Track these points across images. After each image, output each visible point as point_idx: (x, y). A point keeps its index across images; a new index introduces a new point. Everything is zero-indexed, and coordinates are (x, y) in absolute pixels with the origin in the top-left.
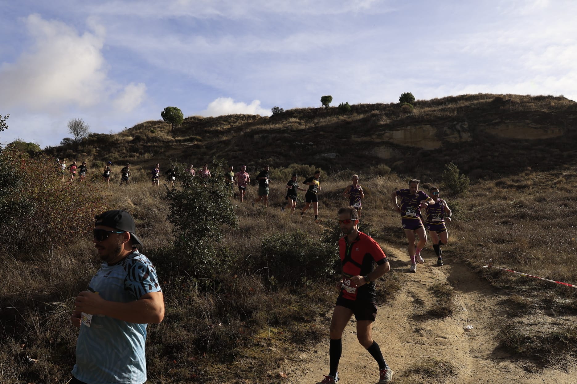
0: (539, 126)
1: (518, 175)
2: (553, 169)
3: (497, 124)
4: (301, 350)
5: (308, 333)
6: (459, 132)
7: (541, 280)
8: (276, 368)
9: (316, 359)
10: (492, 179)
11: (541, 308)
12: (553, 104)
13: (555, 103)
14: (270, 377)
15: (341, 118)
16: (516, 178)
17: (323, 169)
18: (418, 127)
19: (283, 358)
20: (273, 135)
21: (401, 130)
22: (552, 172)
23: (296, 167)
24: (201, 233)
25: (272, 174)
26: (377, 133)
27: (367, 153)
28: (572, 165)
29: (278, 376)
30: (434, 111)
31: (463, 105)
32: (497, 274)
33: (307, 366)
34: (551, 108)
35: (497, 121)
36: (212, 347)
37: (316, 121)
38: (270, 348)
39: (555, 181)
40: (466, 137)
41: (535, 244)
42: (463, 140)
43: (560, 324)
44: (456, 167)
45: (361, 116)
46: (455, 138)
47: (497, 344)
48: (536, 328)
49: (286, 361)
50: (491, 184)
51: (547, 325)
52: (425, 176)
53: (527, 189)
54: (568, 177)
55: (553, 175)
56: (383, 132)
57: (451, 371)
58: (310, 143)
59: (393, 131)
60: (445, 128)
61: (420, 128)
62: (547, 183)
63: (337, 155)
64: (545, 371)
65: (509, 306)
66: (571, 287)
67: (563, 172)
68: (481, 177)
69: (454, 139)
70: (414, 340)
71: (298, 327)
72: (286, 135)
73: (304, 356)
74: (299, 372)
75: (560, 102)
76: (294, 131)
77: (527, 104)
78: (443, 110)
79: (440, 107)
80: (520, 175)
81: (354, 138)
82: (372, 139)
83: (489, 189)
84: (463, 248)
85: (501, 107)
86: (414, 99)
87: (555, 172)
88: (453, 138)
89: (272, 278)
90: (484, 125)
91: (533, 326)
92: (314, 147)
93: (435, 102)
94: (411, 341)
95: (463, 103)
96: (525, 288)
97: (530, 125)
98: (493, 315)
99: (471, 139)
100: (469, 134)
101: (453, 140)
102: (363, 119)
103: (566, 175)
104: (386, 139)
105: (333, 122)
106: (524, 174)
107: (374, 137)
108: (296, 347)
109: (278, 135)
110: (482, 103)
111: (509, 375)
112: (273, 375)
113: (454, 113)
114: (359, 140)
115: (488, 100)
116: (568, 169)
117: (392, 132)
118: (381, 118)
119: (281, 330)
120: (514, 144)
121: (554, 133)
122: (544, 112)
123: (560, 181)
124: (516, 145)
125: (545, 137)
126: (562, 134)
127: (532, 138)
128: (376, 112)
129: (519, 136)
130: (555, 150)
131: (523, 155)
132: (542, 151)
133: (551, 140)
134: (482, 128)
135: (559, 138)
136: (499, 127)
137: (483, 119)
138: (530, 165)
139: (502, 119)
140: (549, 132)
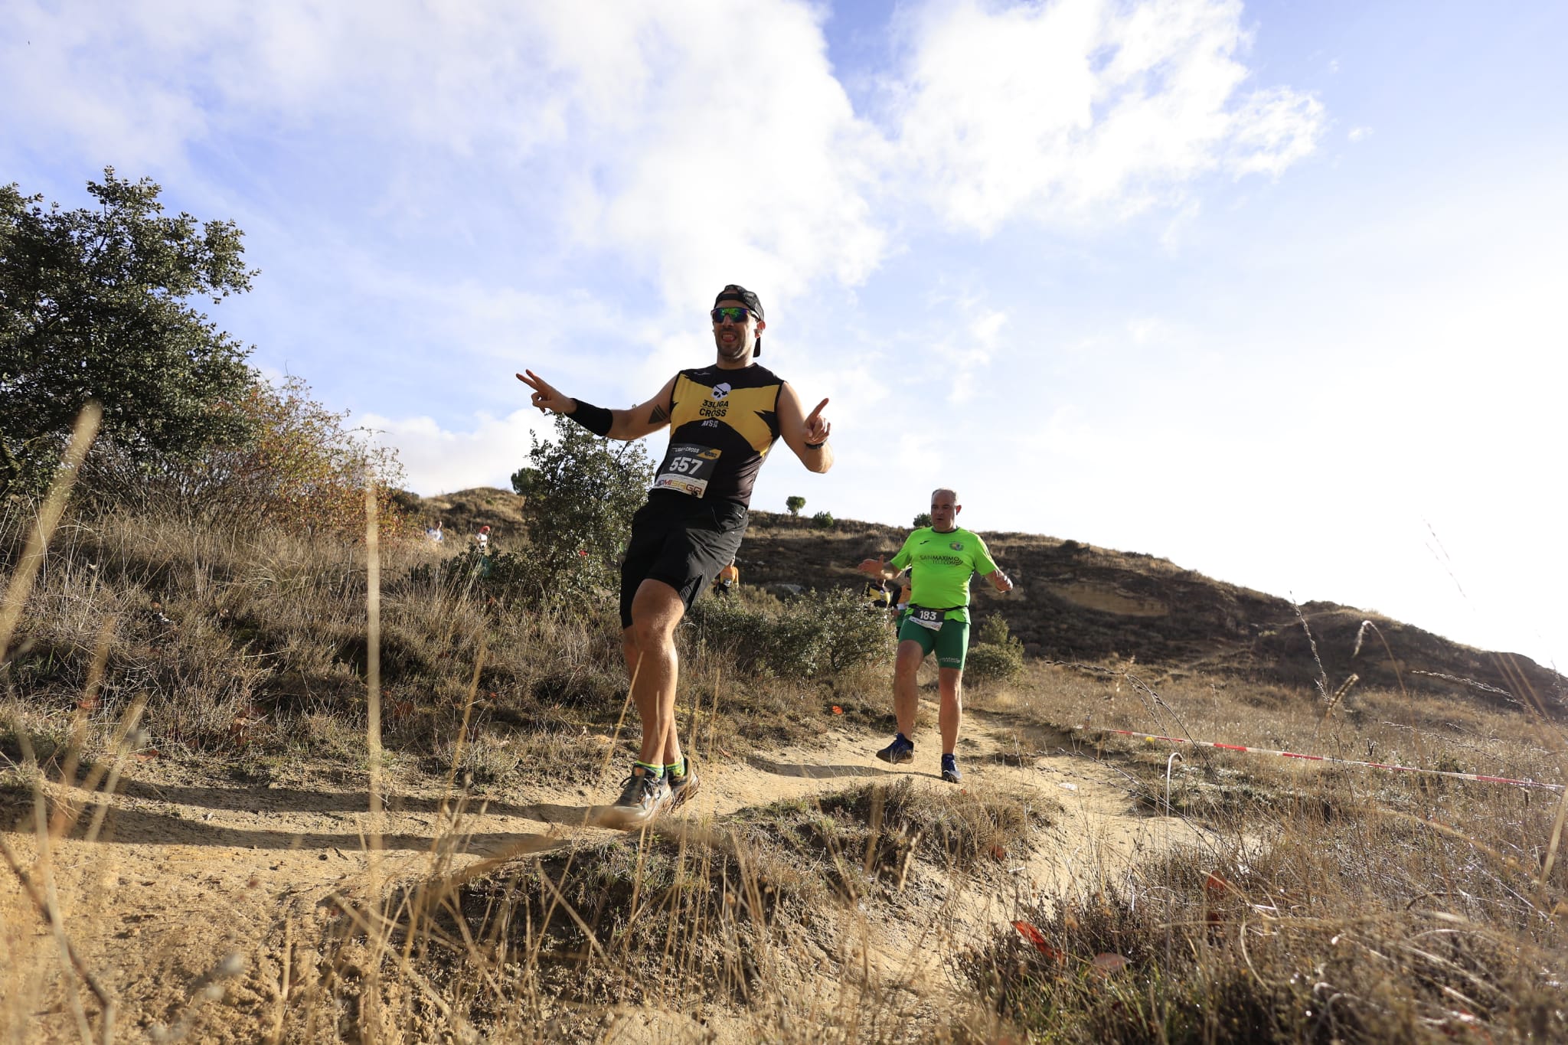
0: (1131, 594)
1: (1098, 661)
2: (1153, 663)
3: (1066, 581)
10: (1056, 661)
11: (1194, 773)
12: (1153, 565)
13: (1155, 565)
15: (816, 533)
16: (1093, 666)
22: (1150, 666)
28: (1182, 661)
31: (1014, 545)
32: (1098, 737)
34: (1151, 570)
35: (1067, 576)
37: (774, 531)
39: (1156, 680)
44: (1004, 623)
45: (848, 536)
47: (1132, 802)
50: (1059, 667)
54: (1176, 678)
55: (1153, 670)
57: (1062, 810)
58: (760, 562)
67: (1168, 669)
68: (1041, 654)
75: (1165, 564)
77: (1114, 559)
80: (1102, 661)
81: (834, 567)
83: (1054, 673)
84: (1031, 711)
85: (1075, 557)
87: (1155, 667)
90: (1045, 578)
92: (764, 570)
97: (1118, 591)
98: (1111, 776)
100: (1022, 590)
102: (852, 539)
103: (1173, 676)
105: (803, 537)
106: (1107, 662)
110: (1045, 546)
114: (842, 571)
115: (1053, 544)
116: (1176, 667)
118: (882, 542)
120: (1092, 616)
121: (1154, 609)
122: (1140, 575)
123: (1165, 681)
124: (1093, 617)
125: (1140, 614)
126: (1166, 612)
127: (1118, 612)
128: (873, 532)
129: (1100, 607)
130: (1155, 635)
131: (1105, 634)
132: (1134, 633)
133: (1149, 618)
134: (1043, 584)
135: (1161, 618)
136: (1072, 587)
137: (1043, 570)
138: (1117, 650)
139: (1075, 575)
140: (1147, 606)
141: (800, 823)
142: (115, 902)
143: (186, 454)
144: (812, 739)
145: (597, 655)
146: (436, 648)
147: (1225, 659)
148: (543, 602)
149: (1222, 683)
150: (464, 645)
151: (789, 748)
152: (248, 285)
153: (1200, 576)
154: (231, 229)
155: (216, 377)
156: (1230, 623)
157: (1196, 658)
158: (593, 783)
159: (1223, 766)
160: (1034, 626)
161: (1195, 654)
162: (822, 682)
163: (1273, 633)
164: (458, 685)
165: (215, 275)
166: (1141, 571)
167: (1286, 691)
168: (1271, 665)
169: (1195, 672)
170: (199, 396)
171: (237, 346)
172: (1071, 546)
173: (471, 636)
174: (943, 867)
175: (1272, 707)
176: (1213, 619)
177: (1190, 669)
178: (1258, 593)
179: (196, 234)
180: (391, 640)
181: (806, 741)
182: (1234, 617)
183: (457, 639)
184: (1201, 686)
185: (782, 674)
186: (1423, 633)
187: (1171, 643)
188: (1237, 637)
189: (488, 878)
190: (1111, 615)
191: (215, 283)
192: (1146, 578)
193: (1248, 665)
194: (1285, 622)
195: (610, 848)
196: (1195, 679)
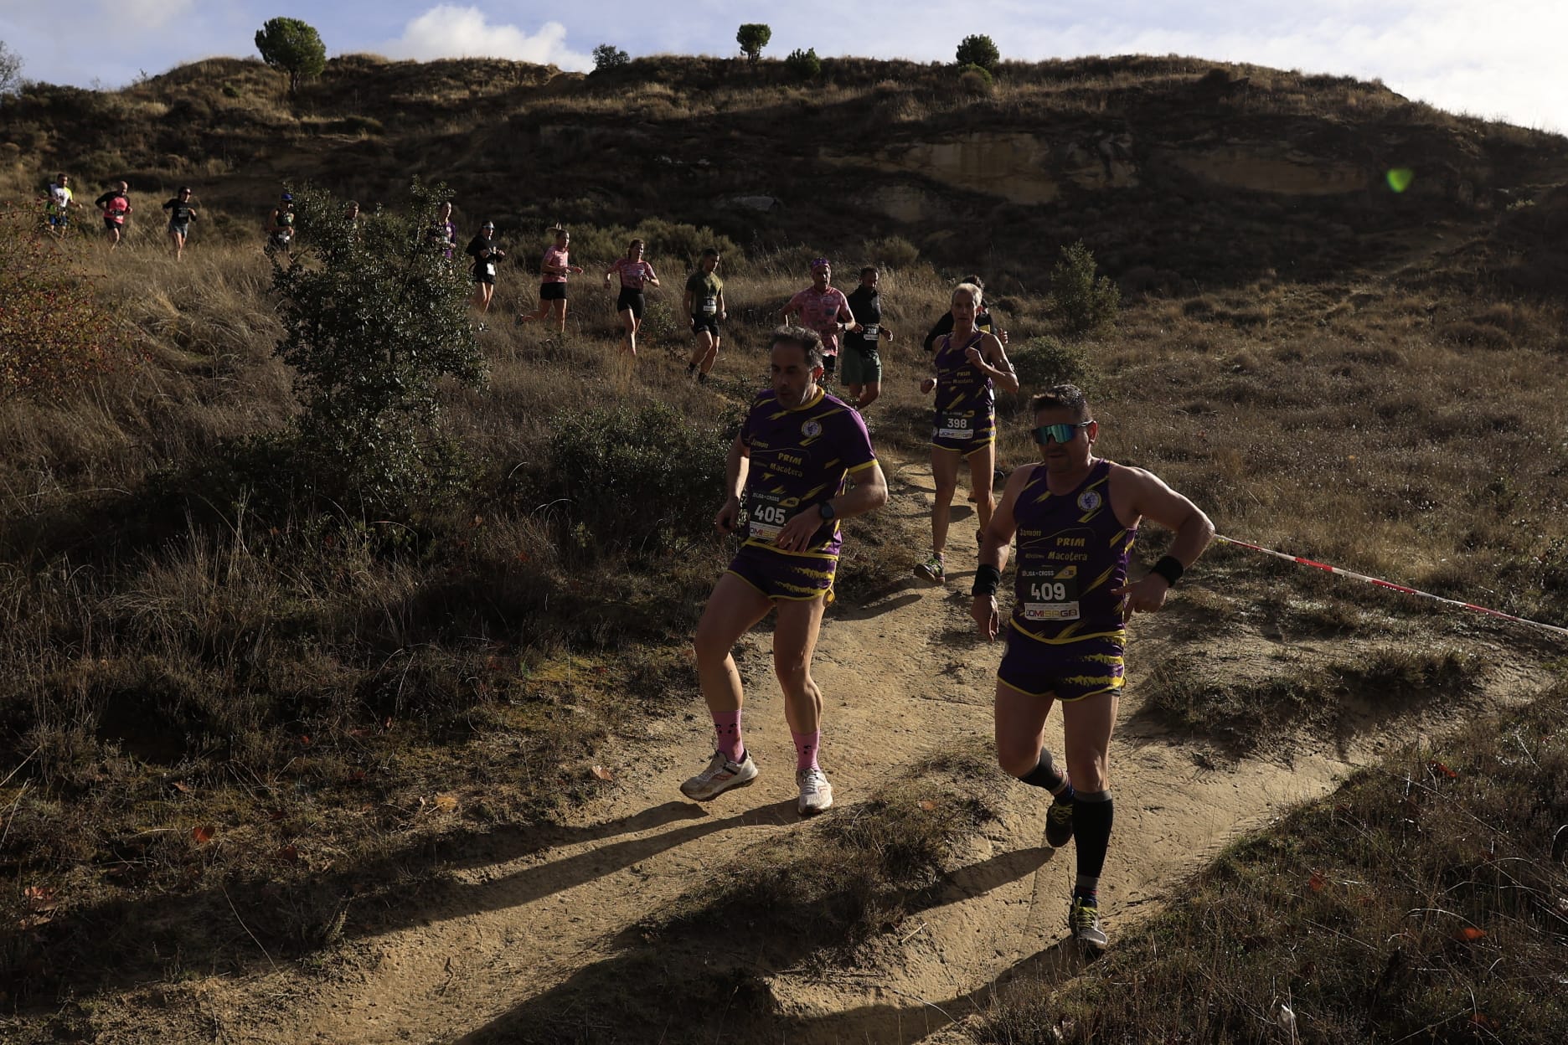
0: (1310, 159)
1: (1242, 288)
2: (1329, 277)
3: (1206, 145)
4: (653, 714)
5: (671, 672)
6: (1106, 159)
7: (1263, 554)
8: (585, 755)
9: (690, 735)
10: (1176, 294)
11: (1253, 620)
12: (1353, 101)
13: (1358, 99)
14: (567, 778)
15: (793, 93)
16: (1235, 295)
17: (733, 240)
18: (999, 137)
19: (603, 733)
20: (595, 131)
21: (955, 142)
22: (1325, 285)
23: (660, 230)
24: (377, 395)
25: (588, 244)
26: (889, 147)
27: (857, 203)
28: (1376, 269)
29: (588, 776)
30: (1047, 95)
31: (1124, 85)
33: (666, 752)
34: (1347, 111)
35: (1207, 137)
36: (411, 703)
37: (721, 96)
38: (569, 707)
39: (1330, 309)
40: (1125, 175)
41: (1259, 466)
42: (1115, 184)
43: (1291, 658)
44: (1089, 255)
45: (849, 94)
46: (1095, 175)
47: (1139, 704)
48: (1235, 668)
49: (611, 739)
50: (1172, 308)
51: (1264, 662)
52: (1007, 277)
53: (1259, 325)
54: (1361, 301)
55: (1326, 293)
56: (906, 145)
58: (704, 162)
59: (933, 143)
60: (1072, 147)
61: (1006, 141)
62: (1309, 314)
63: (775, 203)
64: (1243, 765)
65: (1179, 615)
66: (1330, 572)
67: (1351, 287)
68: (1151, 287)
69: (1091, 180)
70: (942, 691)
71: (647, 656)
72: (633, 132)
73: (658, 727)
74: (642, 767)
75: (1372, 96)
76: (656, 122)
77: (1290, 97)
78: (1072, 94)
79: (1065, 86)
80: (1248, 287)
81: (826, 157)
82: (875, 164)
83: (1167, 322)
85: (1223, 100)
86: (997, 56)
87: (1333, 285)
88: (1090, 177)
89: (581, 527)
90: (1172, 144)
91: (1228, 663)
92: (711, 173)
93: (1053, 71)
94: (934, 695)
95: (1126, 79)
96: (1222, 571)
97: (1289, 156)
98: (1139, 636)
99: (1133, 183)
100: (1133, 168)
101: (1088, 183)
102: (853, 100)
103: (1358, 296)
104: (911, 166)
105: (770, 104)
106: (1256, 287)
107: (879, 156)
108: (640, 705)
109: (609, 132)
110: (1174, 82)
111: (1159, 776)
112: (576, 774)
113: (1099, 106)
114: (838, 162)
115: (1190, 76)
116: (1366, 280)
117: (930, 146)
118: (903, 103)
119: (600, 663)
120: (1242, 204)
121: (1342, 180)
122: (1327, 123)
123: (1342, 310)
124: (1246, 206)
125: (1320, 191)
126: (1364, 183)
127: (1288, 193)
128: (890, 84)
129: (1257, 185)
130: (1341, 227)
131: (1260, 236)
132: (1309, 227)
133: (1336, 198)
134: (1168, 154)
135: (1354, 195)
136: (1212, 156)
138: (1275, 264)
140: (1333, 178)
147: (1444, 258)
149: (1430, 304)
153: (1429, 109)
156: (1464, 194)
157: (1399, 261)
161: (1399, 254)
163: (1531, 203)
166: (1331, 114)
167: (1525, 311)
168: (1513, 261)
169: (1392, 289)
172: (1218, 77)
175: (1494, 343)
176: (1438, 189)
177: (1384, 284)
182: (1473, 180)
184: (1398, 313)
187: (1363, 238)
188: (1471, 217)
190: (1273, 198)
192: (1335, 126)
193: (1475, 269)
196: (1388, 301)
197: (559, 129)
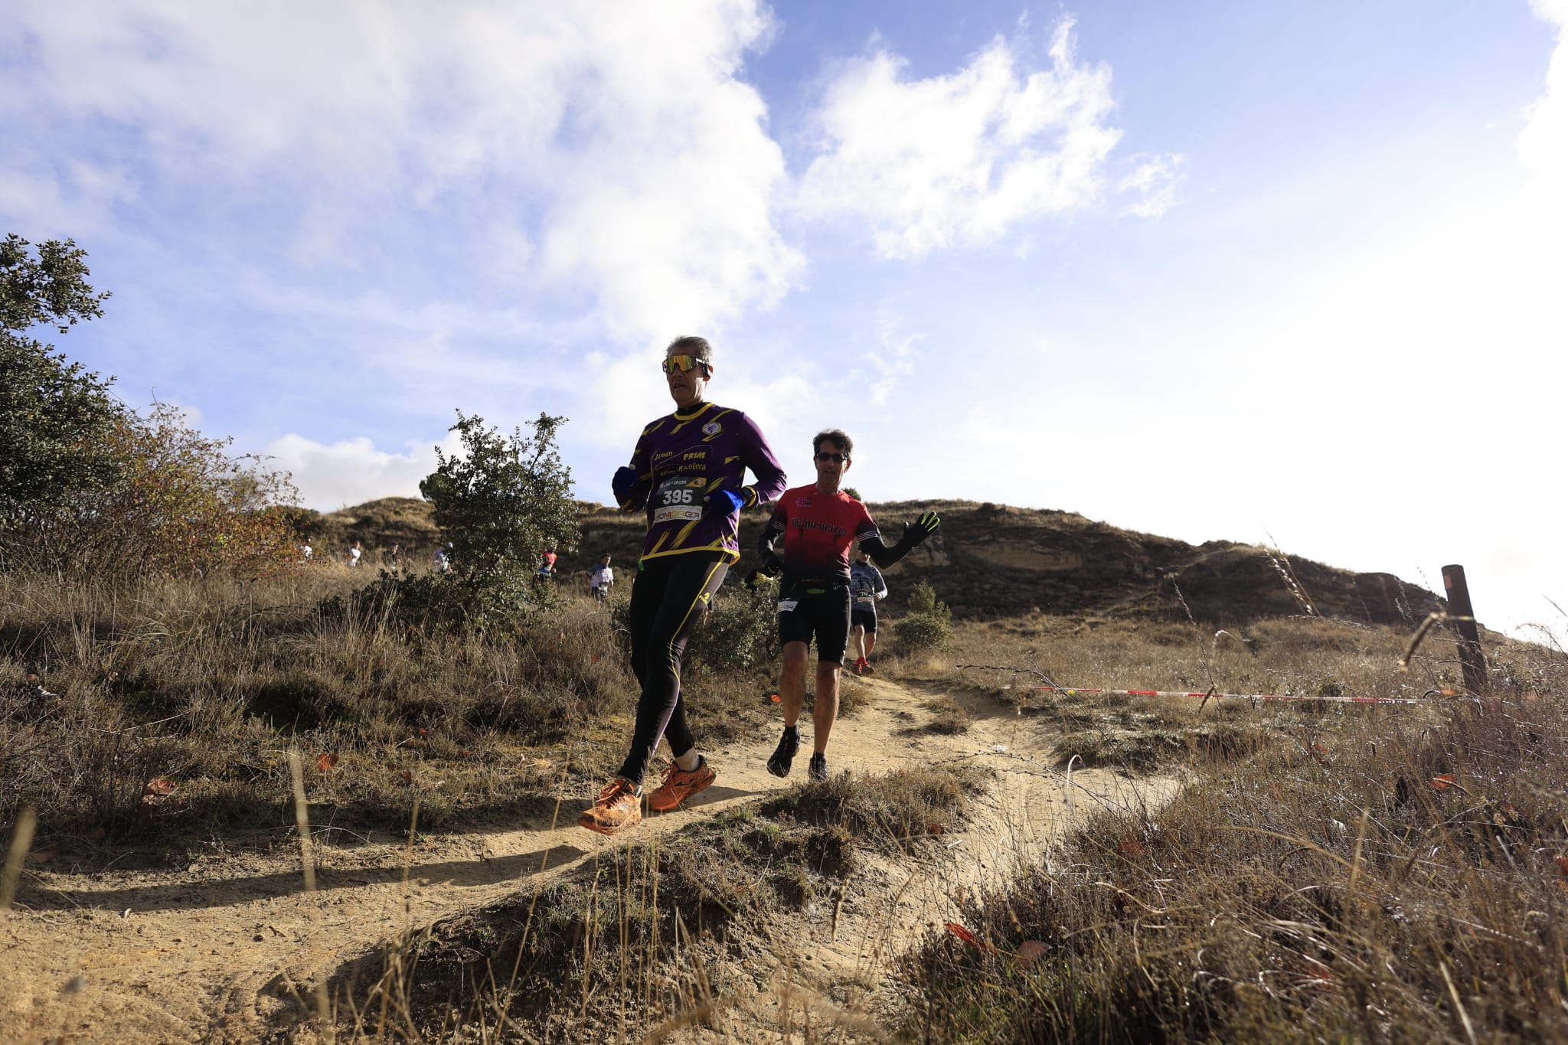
0: (1047, 550)
1: (1021, 617)
2: (1071, 613)
3: (986, 543)
6: (929, 550)
10: (982, 621)
11: (1112, 722)
12: (1065, 520)
13: (1067, 520)
16: (1018, 621)
20: (623, 534)
22: (1069, 617)
28: (1097, 609)
32: (1027, 694)
34: (1063, 525)
35: (986, 538)
39: (1075, 629)
40: (941, 559)
42: (936, 564)
44: (931, 589)
46: (924, 559)
47: (1057, 758)
50: (984, 626)
53: (1036, 635)
54: (1093, 625)
55: (1071, 620)
57: (994, 775)
62: (1063, 631)
65: (1060, 722)
67: (1085, 617)
68: (967, 616)
69: (921, 561)
75: (1076, 518)
79: (900, 513)
80: (1025, 617)
83: (981, 632)
84: (962, 675)
85: (993, 519)
87: (1074, 617)
90: (966, 542)
97: (1035, 548)
98: (1037, 734)
99: (947, 563)
100: (946, 555)
101: (920, 563)
103: (1090, 624)
106: (1029, 617)
110: (962, 511)
115: (972, 508)
116: (1093, 615)
120: (1012, 574)
121: (1069, 562)
122: (1054, 531)
123: (1083, 629)
124: (1014, 575)
125: (1057, 568)
126: (1080, 564)
127: (1038, 568)
129: (1019, 564)
130: (1072, 586)
131: (1026, 590)
132: (1053, 587)
133: (1065, 571)
134: (964, 547)
135: (1076, 570)
136: (990, 548)
137: (964, 534)
138: (1038, 605)
139: (994, 536)
140: (1062, 560)
141: (746, 831)
142: (33, 1026)
143: (47, 501)
144: (752, 733)
145: (528, 674)
146: (356, 689)
147: (1135, 603)
148: (467, 625)
149: (1134, 626)
150: (387, 680)
151: (731, 746)
152: (98, 310)
153: (1108, 526)
154: (70, 249)
155: (72, 413)
156: (1137, 569)
157: (1110, 604)
158: (536, 812)
159: (1137, 710)
160: (959, 589)
161: (1110, 600)
162: (759, 671)
163: (1177, 574)
164: (384, 725)
165: (58, 302)
166: (1055, 527)
167: (1191, 628)
168: (1177, 604)
169: (1110, 618)
170: (54, 437)
171: (94, 378)
172: (988, 508)
173: (393, 671)
174: (887, 854)
175: (1180, 644)
176: (1122, 567)
177: (1105, 616)
178: (1160, 538)
179: (29, 257)
180: (306, 686)
181: (748, 735)
182: (1141, 562)
183: (377, 675)
184: (1116, 630)
185: (718, 669)
186: (1305, 561)
187: (1087, 593)
188: (1146, 582)
189: (436, 940)
190: (1030, 571)
191: (59, 311)
192: (1060, 532)
193: (1155, 608)
194: (1186, 563)
195: (559, 890)
196: (1110, 624)
197: (601, 532)
